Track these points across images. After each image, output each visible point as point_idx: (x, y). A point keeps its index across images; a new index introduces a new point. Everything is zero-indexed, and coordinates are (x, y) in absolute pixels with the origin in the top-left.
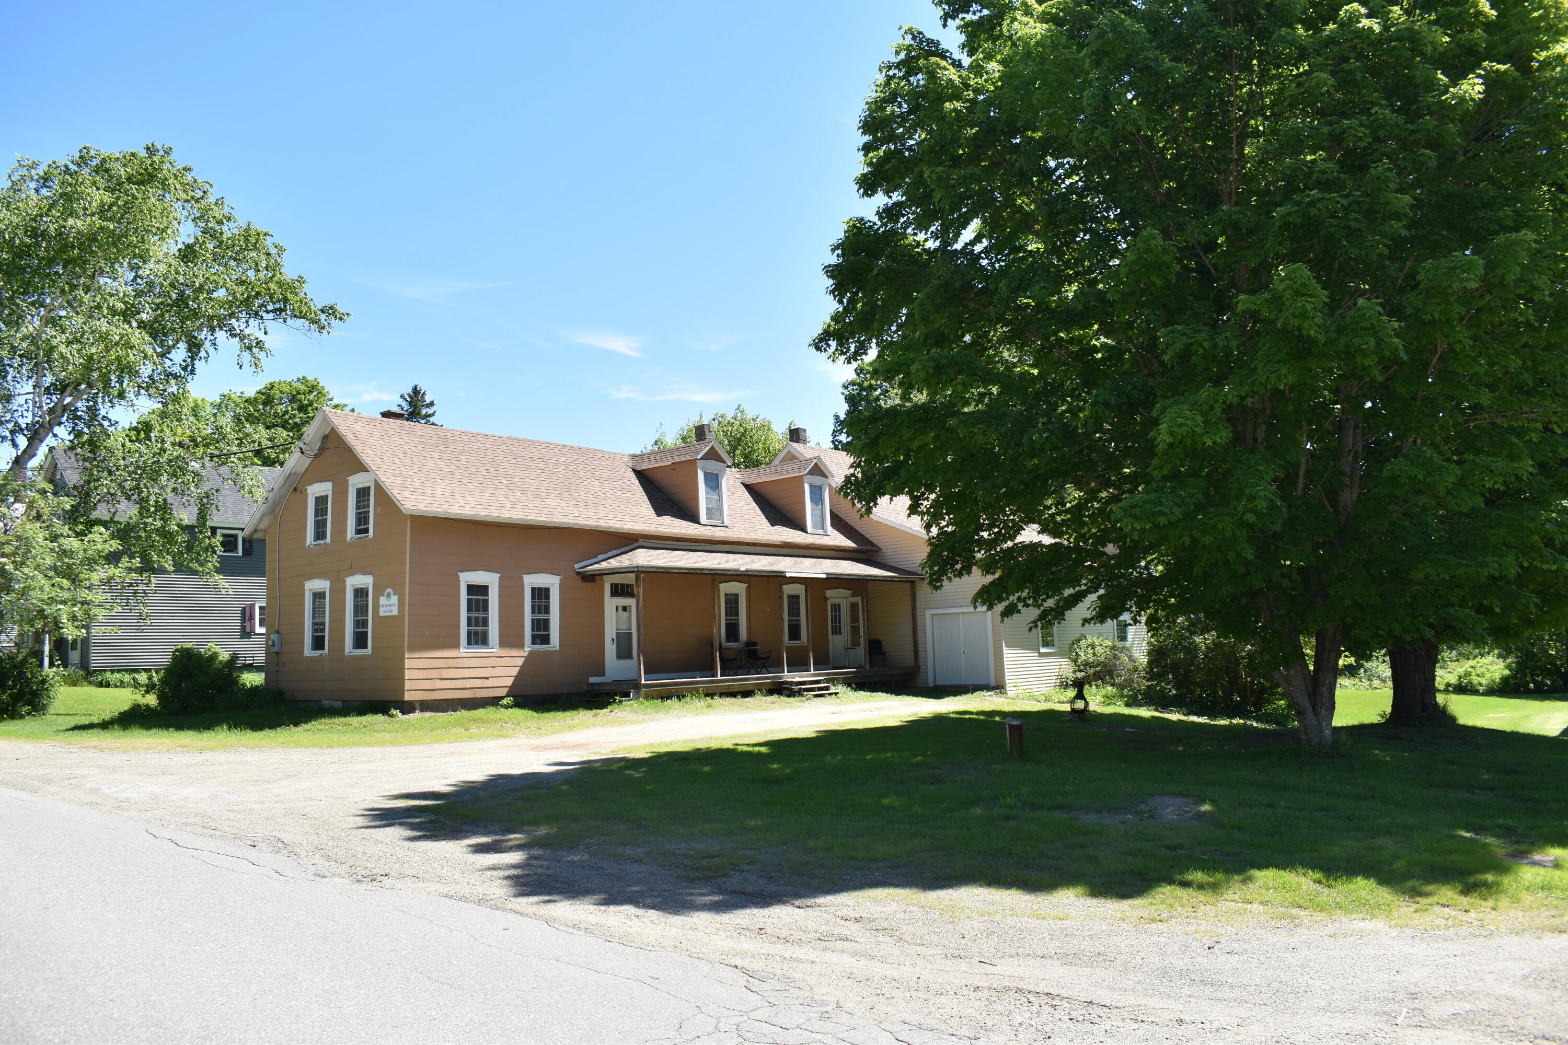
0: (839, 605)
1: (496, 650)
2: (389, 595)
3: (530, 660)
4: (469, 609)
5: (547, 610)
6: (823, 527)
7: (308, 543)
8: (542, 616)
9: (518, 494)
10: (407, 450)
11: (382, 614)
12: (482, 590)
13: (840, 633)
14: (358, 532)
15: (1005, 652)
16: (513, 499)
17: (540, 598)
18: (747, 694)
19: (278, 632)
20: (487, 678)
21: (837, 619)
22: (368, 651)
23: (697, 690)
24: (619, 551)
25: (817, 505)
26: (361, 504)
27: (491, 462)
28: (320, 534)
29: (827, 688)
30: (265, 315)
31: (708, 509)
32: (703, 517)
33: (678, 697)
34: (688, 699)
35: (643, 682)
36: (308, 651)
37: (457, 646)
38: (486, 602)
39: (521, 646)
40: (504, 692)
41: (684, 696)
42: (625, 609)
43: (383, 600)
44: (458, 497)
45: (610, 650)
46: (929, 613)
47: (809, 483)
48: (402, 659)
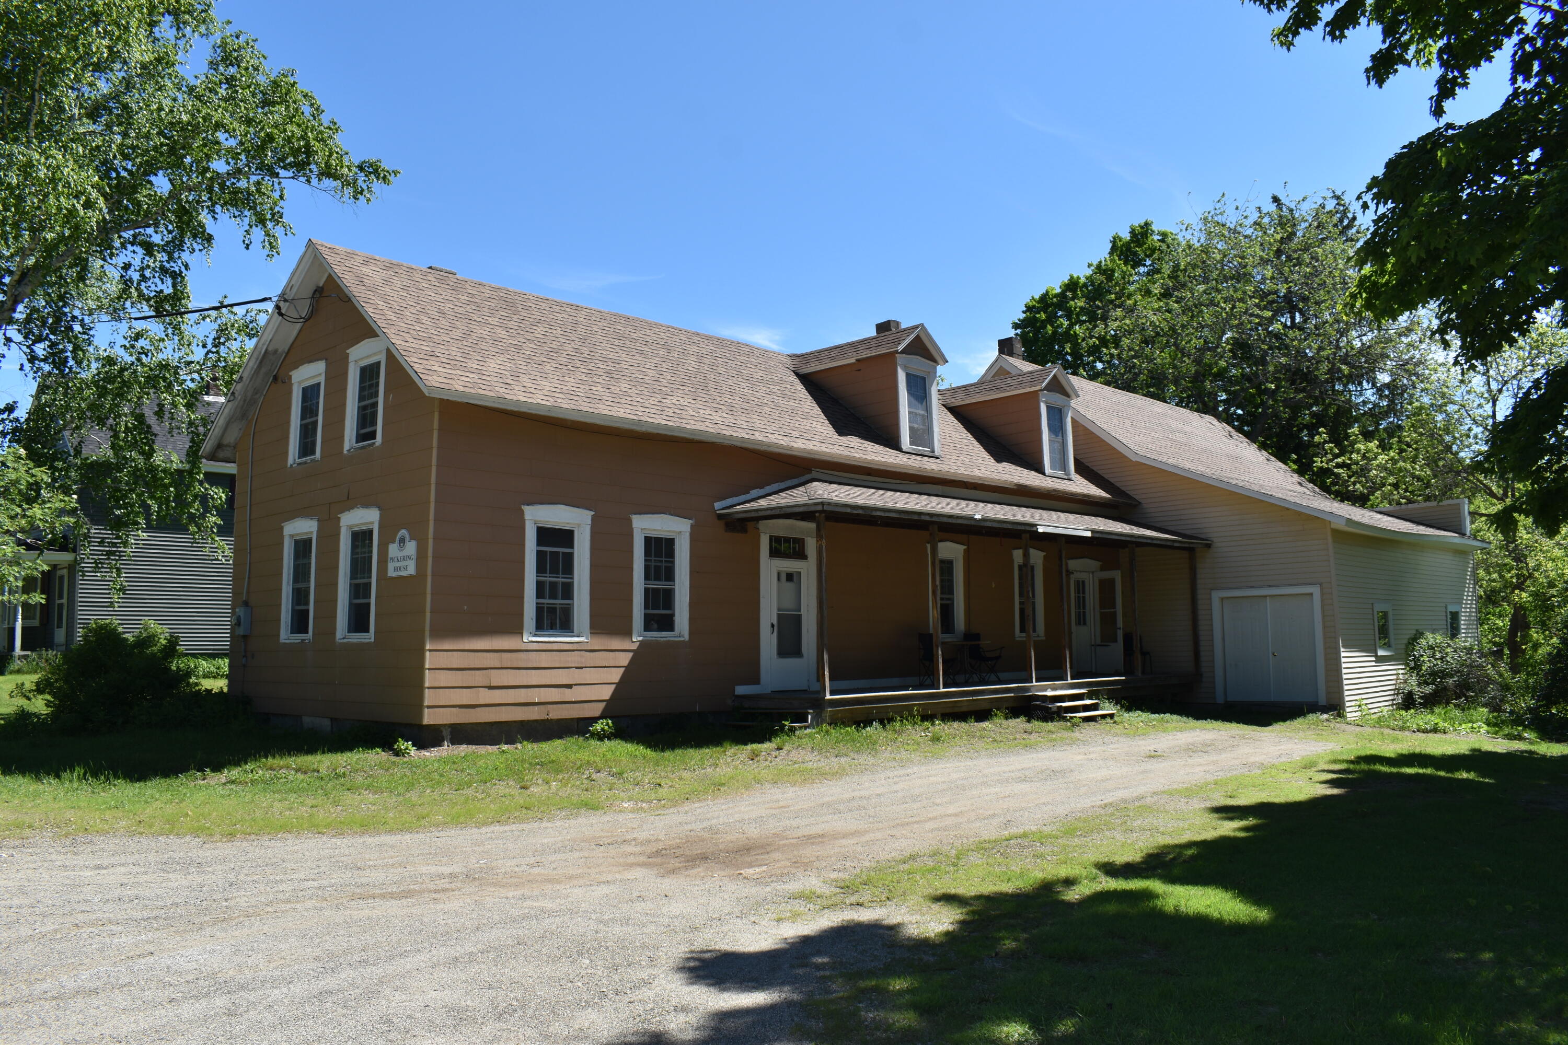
0: (1083, 582)
1: (582, 639)
2: (402, 541)
3: (640, 655)
4: (540, 569)
5: (669, 575)
6: (1064, 468)
7: (290, 461)
8: (662, 585)
9: (624, 386)
10: (446, 310)
11: (391, 573)
12: (565, 537)
13: (1085, 624)
14: (361, 438)
15: (1343, 654)
16: (615, 389)
17: (658, 554)
18: (982, 715)
19: (246, 604)
20: (569, 686)
21: (1081, 603)
22: (370, 637)
23: (909, 709)
24: (782, 485)
25: (1057, 436)
26: (366, 393)
27: (583, 340)
28: (307, 448)
29: (1094, 707)
30: (282, 173)
31: (911, 428)
32: (905, 441)
33: (881, 722)
34: (897, 725)
35: (828, 697)
36: (285, 635)
37: (517, 629)
38: (569, 558)
39: (627, 633)
40: (597, 710)
41: (890, 720)
42: (790, 577)
43: (393, 550)
44: (525, 379)
45: (768, 641)
46: (1216, 596)
47: (1046, 402)
48: (421, 651)
